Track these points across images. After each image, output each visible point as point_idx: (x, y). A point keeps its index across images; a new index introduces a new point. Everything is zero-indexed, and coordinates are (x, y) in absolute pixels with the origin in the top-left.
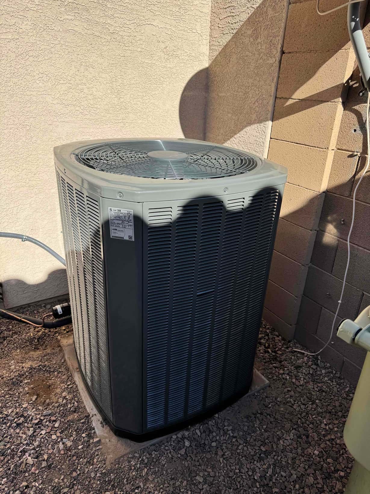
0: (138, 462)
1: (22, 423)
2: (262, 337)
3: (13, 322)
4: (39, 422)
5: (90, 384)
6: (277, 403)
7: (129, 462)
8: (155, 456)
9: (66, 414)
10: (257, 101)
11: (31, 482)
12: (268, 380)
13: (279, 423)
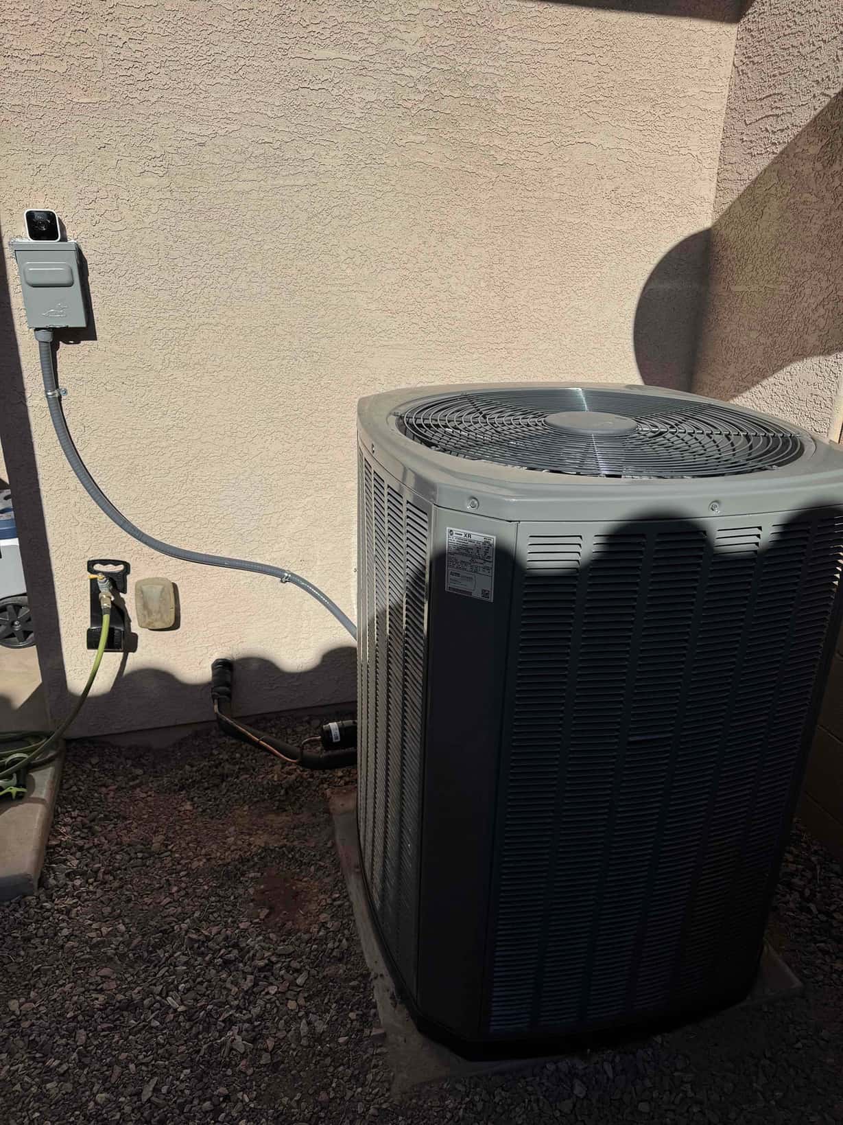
0: (460, 1103)
1: (235, 961)
2: (797, 870)
3: (244, 747)
4: (267, 965)
5: (378, 905)
6: (818, 1044)
7: (443, 1099)
8: (500, 1100)
9: (321, 961)
10: (822, 303)
11: (235, 1091)
12: (801, 980)
13: (819, 1093)
